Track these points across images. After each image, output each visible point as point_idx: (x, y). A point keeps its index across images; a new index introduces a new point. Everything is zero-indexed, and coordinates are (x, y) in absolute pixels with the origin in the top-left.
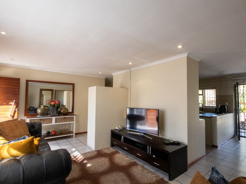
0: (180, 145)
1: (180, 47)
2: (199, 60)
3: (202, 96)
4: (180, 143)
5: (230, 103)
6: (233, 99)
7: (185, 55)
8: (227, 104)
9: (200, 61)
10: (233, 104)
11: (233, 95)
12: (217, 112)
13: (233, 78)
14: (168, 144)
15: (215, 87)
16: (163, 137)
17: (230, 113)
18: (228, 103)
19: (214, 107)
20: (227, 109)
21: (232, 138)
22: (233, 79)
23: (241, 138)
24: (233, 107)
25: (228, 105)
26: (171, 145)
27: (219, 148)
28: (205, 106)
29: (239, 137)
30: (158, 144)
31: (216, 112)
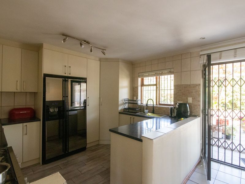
3: (155, 87)
5: (196, 98)
8: (190, 100)
11: (200, 85)
12: (173, 116)
17: (195, 116)
18: (192, 99)
20: (189, 110)
24: (199, 105)
25: (191, 102)
28: (160, 104)
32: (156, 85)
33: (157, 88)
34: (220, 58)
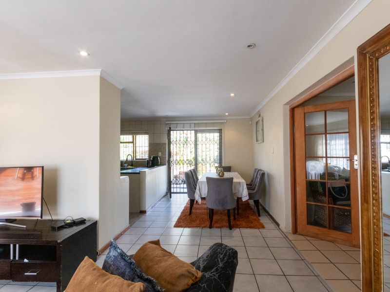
0: (85, 223)
1: (84, 54)
2: (121, 88)
3: (132, 144)
4: (85, 220)
5: (163, 153)
6: (166, 147)
7: (97, 73)
8: (160, 154)
9: (123, 89)
10: (166, 155)
11: (166, 144)
13: (167, 121)
14: (61, 228)
15: (147, 131)
16: (54, 218)
17: (163, 165)
19: (145, 159)
20: (159, 161)
21: (164, 196)
22: (167, 123)
23: (172, 195)
24: (166, 157)
25: (161, 156)
26: (66, 228)
27: (148, 213)
28: (136, 159)
29: (171, 193)
30: (39, 233)
31: (148, 165)
32: (133, 142)
33: (134, 145)
34: (183, 128)
